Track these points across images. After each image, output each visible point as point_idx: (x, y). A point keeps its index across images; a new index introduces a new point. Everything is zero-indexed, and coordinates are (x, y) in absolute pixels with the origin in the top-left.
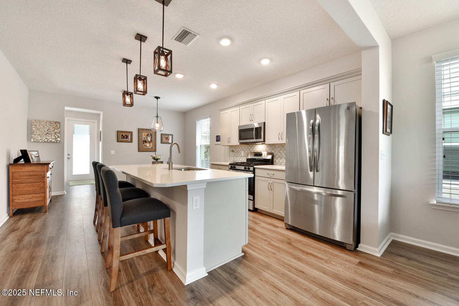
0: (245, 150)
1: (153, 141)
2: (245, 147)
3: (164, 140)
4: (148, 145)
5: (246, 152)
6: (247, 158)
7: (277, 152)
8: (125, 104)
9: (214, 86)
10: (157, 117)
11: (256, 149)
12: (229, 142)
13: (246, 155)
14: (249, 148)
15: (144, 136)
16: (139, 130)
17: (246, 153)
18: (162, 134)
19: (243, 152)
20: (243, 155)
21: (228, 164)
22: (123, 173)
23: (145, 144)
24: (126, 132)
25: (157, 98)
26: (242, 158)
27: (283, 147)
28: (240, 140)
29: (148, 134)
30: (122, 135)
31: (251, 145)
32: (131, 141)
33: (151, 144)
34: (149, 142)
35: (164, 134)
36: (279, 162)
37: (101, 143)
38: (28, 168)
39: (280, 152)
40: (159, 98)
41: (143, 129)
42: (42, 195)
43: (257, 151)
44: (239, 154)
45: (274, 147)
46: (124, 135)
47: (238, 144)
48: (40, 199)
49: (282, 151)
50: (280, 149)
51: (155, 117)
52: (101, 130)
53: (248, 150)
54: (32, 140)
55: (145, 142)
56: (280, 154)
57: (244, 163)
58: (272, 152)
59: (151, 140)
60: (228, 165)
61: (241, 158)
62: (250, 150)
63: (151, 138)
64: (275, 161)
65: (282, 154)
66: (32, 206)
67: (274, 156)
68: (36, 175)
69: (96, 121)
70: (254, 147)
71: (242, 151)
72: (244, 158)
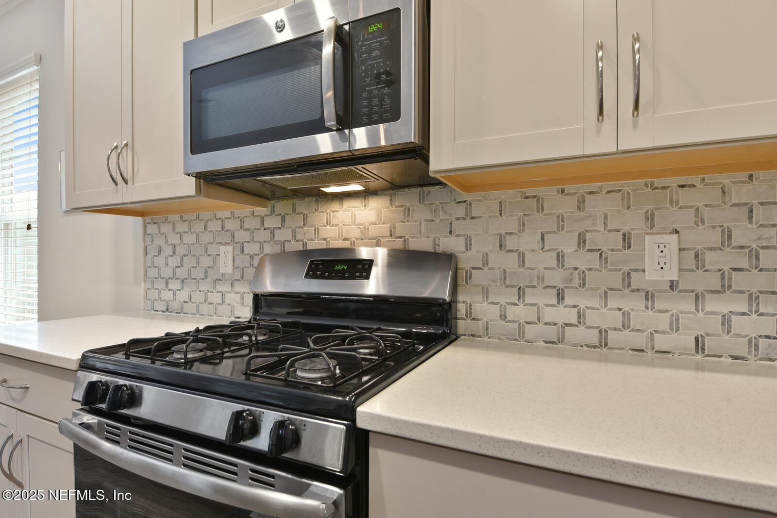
0: (241, 236)
2: (242, 222)
5: (252, 248)
6: (259, 291)
7: (484, 244)
11: (317, 230)
12: (119, 179)
13: (250, 272)
14: (272, 222)
17: (252, 257)
19: (229, 248)
20: (229, 269)
21: (73, 354)
26: (225, 287)
27: (541, 208)
28: (193, 152)
31: (281, 207)
36: (503, 317)
39: (510, 242)
43: (322, 245)
44: (206, 261)
45: (460, 211)
47: (189, 186)
49: (528, 241)
50: (513, 227)
53: (264, 235)
56: (510, 262)
57: (238, 329)
58: (440, 250)
60: (74, 367)
61: (219, 288)
62: (281, 235)
64: (469, 314)
65: (531, 260)
67: (462, 274)
70: (305, 218)
71: (222, 248)
72: (236, 289)
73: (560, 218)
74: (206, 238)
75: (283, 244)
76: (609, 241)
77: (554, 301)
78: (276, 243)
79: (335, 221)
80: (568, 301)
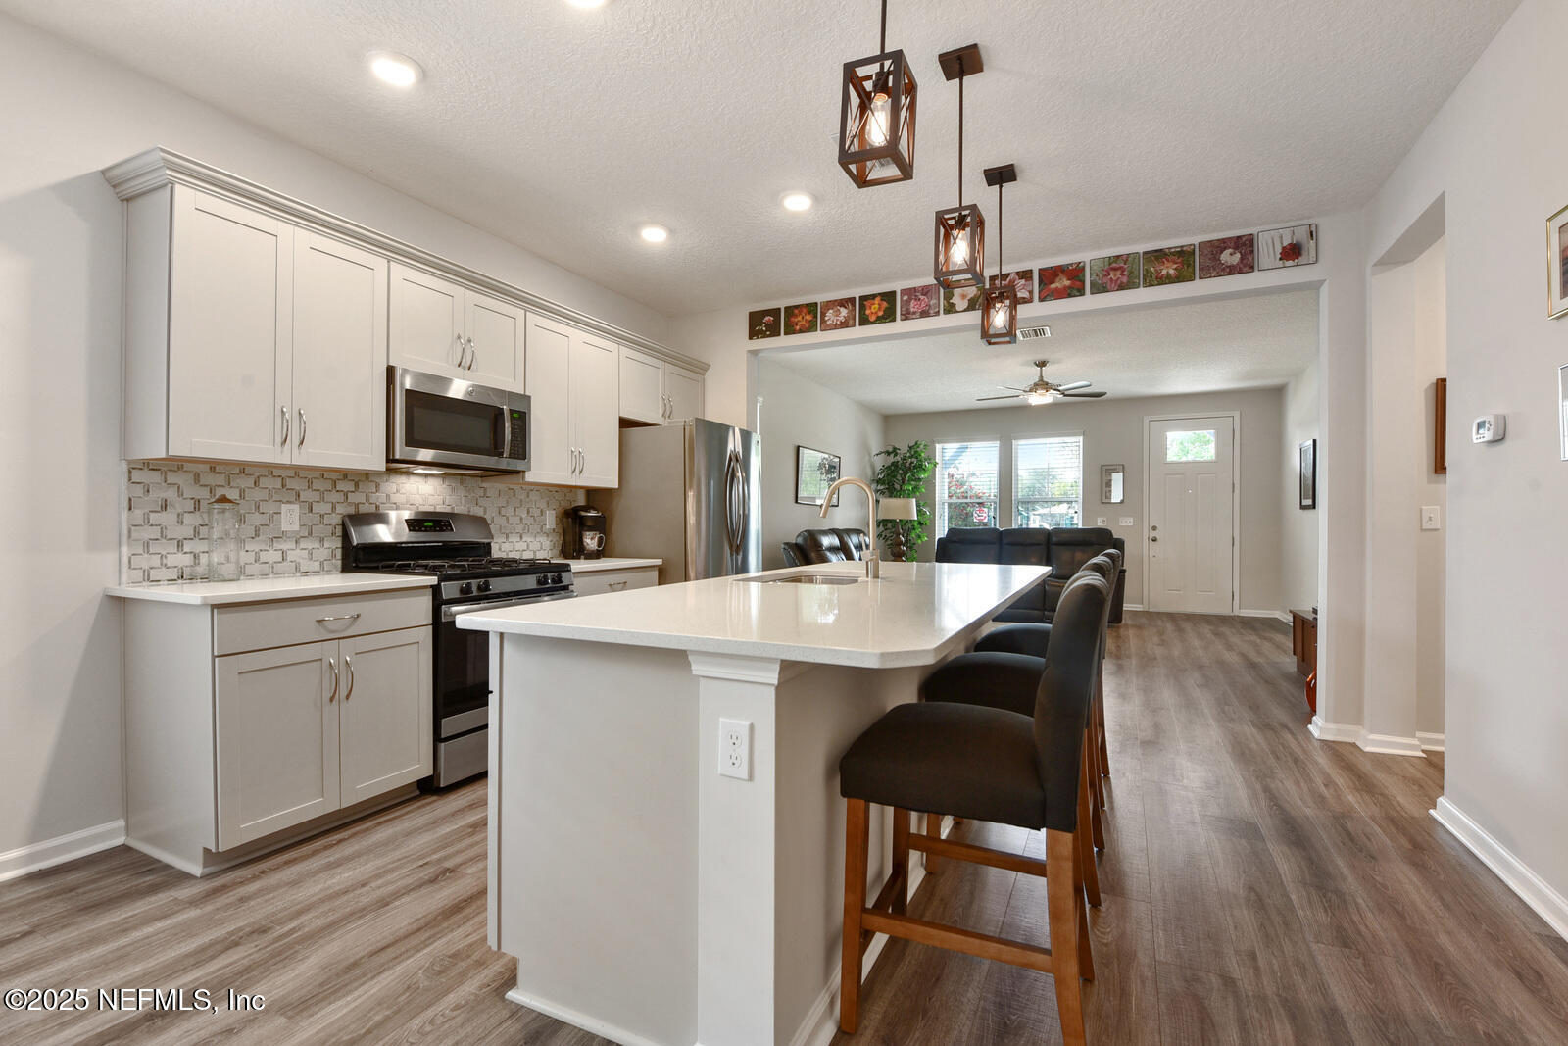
0: (306, 495)
5: (322, 509)
7: (492, 512)
11: (388, 496)
17: (322, 516)
19: (294, 507)
20: (294, 527)
27: (514, 495)
28: (406, 444)
39: (503, 513)
44: (258, 520)
45: (482, 492)
49: (510, 511)
58: (472, 513)
61: (279, 545)
62: (353, 498)
70: (378, 486)
71: (284, 507)
72: (302, 546)
73: (521, 500)
74: (258, 495)
75: (357, 505)
76: (536, 512)
77: (519, 539)
78: (350, 504)
79: (403, 491)
80: (524, 540)
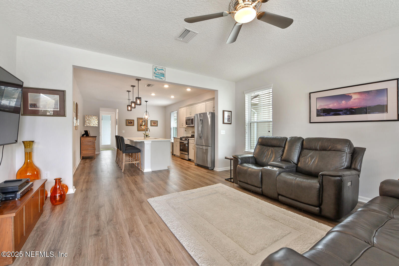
1: (146, 125)
3: (152, 124)
4: (143, 127)
8: (128, 110)
9: (172, 97)
10: (146, 112)
15: (140, 122)
16: (138, 118)
18: (151, 121)
22: (128, 139)
23: (142, 127)
24: (130, 120)
25: (146, 101)
28: (186, 125)
29: (143, 121)
30: (129, 122)
32: (133, 125)
33: (145, 127)
34: (144, 125)
35: (152, 121)
37: (117, 126)
38: (88, 139)
40: (147, 101)
41: (140, 118)
42: (94, 151)
46: (129, 121)
47: (186, 127)
48: (93, 153)
51: (145, 112)
52: (117, 118)
54: (85, 126)
55: (141, 125)
59: (145, 124)
60: (180, 138)
63: (145, 123)
66: (90, 155)
68: (91, 142)
69: (114, 113)
